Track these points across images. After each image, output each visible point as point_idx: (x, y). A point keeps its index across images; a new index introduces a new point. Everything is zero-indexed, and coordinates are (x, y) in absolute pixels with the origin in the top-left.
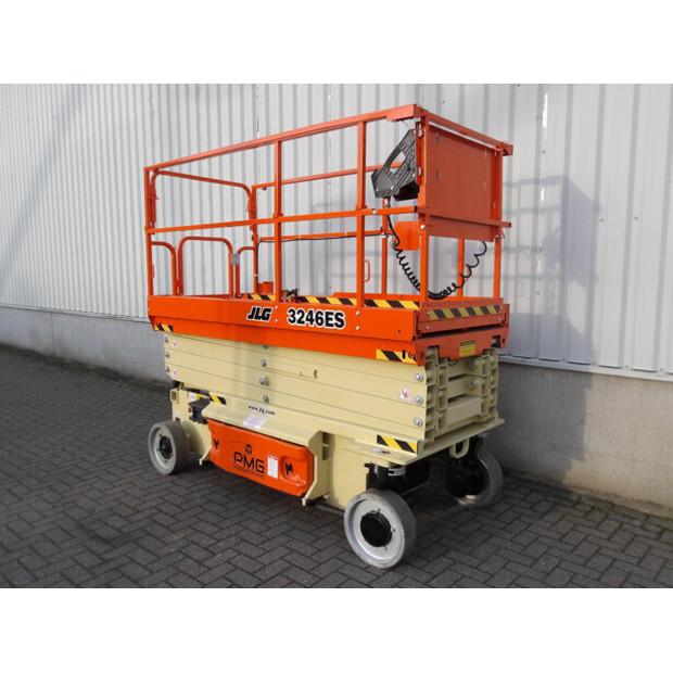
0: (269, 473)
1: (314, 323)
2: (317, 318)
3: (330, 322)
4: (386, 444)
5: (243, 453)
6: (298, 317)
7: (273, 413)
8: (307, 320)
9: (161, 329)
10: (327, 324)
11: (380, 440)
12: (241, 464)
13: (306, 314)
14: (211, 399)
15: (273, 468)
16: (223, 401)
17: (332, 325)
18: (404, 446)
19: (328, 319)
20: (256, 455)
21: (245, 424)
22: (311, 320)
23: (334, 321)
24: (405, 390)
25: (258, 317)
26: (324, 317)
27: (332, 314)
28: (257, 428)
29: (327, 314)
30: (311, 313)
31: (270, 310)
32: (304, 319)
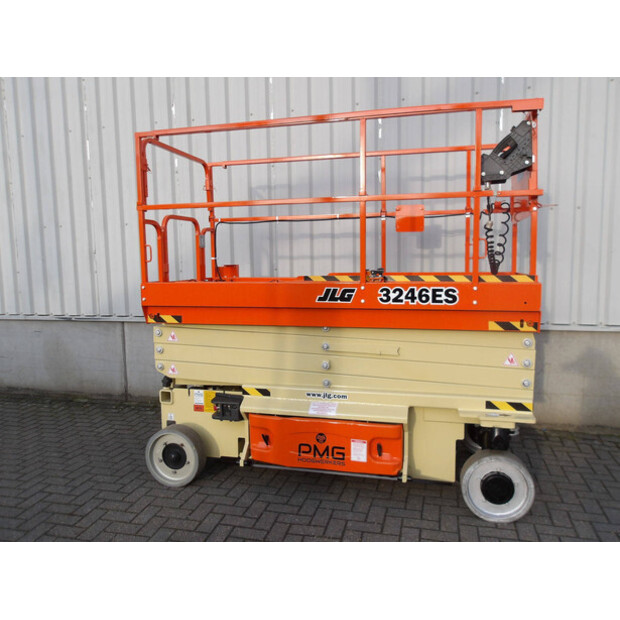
0: (354, 458)
1: (417, 300)
2: (420, 296)
3: (438, 299)
4: (496, 408)
5: (313, 442)
6: (393, 296)
7: (345, 397)
8: (407, 297)
9: (159, 320)
10: (434, 301)
11: (490, 405)
12: (311, 456)
13: (405, 293)
14: (245, 393)
15: (359, 452)
16: (265, 392)
17: (441, 302)
18: (519, 407)
19: (434, 296)
20: (330, 443)
21: (312, 412)
22: (413, 299)
23: (444, 297)
24: (511, 357)
25: (333, 298)
26: (430, 294)
27: (441, 290)
28: (332, 414)
29: (434, 291)
30: (412, 291)
31: (353, 291)
32: (403, 297)
